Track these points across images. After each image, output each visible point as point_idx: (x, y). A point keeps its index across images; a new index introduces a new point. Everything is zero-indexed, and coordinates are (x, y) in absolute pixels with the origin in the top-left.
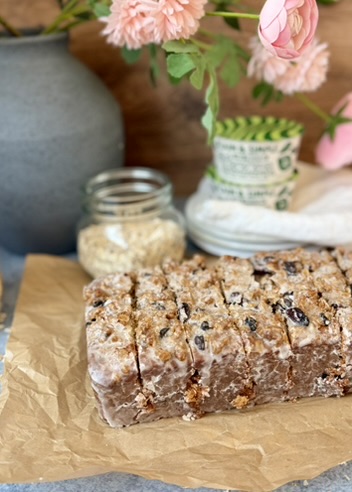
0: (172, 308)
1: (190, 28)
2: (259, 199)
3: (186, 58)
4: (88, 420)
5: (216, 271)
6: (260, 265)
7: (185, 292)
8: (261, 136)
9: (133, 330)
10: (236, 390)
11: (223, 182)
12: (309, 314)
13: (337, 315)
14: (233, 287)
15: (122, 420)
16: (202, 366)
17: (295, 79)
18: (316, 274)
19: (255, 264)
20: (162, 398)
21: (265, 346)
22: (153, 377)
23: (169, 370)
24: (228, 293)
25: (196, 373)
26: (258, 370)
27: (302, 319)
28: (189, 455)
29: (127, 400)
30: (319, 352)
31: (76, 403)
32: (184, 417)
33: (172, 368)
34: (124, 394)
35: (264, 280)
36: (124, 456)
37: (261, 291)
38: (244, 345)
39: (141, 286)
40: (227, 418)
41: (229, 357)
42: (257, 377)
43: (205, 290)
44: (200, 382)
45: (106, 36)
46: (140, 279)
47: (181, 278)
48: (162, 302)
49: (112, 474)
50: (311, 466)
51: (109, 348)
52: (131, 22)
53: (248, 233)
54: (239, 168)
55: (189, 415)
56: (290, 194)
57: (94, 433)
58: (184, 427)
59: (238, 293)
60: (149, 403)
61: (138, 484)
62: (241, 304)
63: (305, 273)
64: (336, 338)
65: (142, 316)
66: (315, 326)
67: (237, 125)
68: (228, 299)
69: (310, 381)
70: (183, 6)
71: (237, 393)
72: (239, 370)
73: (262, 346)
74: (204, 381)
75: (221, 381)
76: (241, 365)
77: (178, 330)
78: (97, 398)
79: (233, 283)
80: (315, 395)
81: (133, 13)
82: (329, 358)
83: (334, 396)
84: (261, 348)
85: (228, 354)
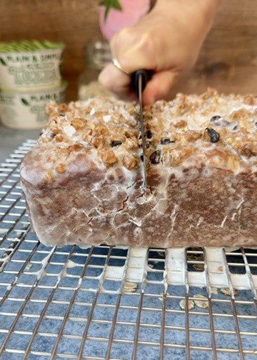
23: (112, 178)
33: (116, 177)
41: (193, 172)
59: (219, 117)
75: (182, 206)
84: (235, 166)
85: (191, 168)
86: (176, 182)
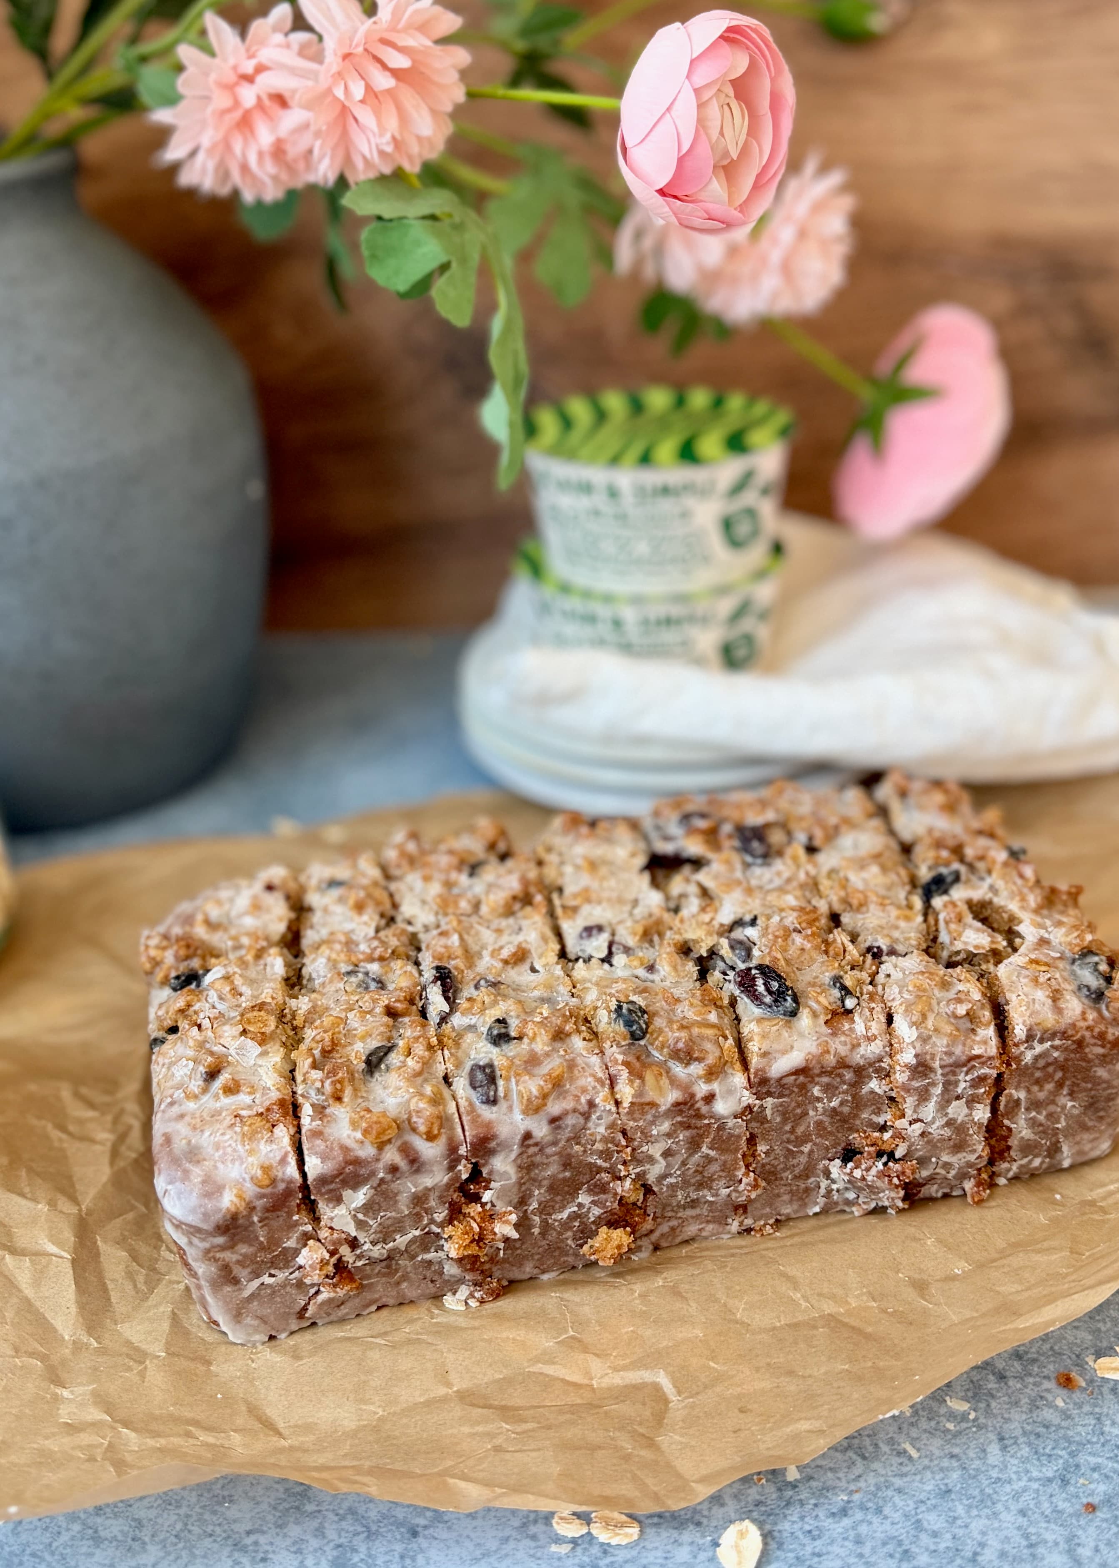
0: (404, 983)
1: (419, 139)
2: (669, 636)
3: (418, 230)
4: (166, 1325)
5: (540, 863)
6: (667, 838)
7: (444, 934)
8: (666, 450)
9: (287, 1057)
10: (596, 1211)
11: (565, 588)
12: (801, 980)
13: (880, 978)
14: (586, 909)
15: (263, 1320)
16: (492, 1152)
17: (755, 278)
18: (827, 860)
19: (653, 835)
20: (378, 1252)
21: (674, 1082)
22: (347, 1194)
23: (394, 1169)
24: (571, 928)
25: (476, 1175)
26: (656, 1150)
27: (779, 996)
28: (458, 1411)
29: (273, 1264)
30: (831, 1090)
31: (130, 1276)
32: (449, 1301)
33: (402, 1164)
34: (262, 1248)
35: (678, 884)
36: (269, 1426)
37: (667, 917)
38: (612, 1082)
39: (317, 918)
40: (572, 1296)
41: (571, 1120)
42: (653, 1173)
43: (504, 923)
44: (487, 1196)
45: (174, 168)
46: (313, 899)
47: (435, 889)
48: (374, 968)
49: (231, 1481)
50: (804, 1426)
51: (216, 1114)
52: (245, 124)
53: (643, 740)
54: (608, 547)
55: (464, 1291)
56: (763, 616)
57: (184, 1363)
58: (446, 1331)
59: (600, 928)
60: (340, 1267)
61: (310, 1507)
62: (607, 960)
63: (795, 859)
64: (875, 1048)
65: (314, 1012)
66: (815, 1015)
67: (601, 416)
68: (573, 946)
69: (808, 1172)
70: (396, 73)
71: (598, 1222)
72: (602, 1154)
73: (665, 1082)
74: (502, 1193)
75: (551, 1189)
76: (605, 1140)
77: (419, 1049)
78: (186, 1264)
79: (586, 896)
80: (825, 1211)
81: (248, 95)
82: (858, 1103)
83: (879, 1211)
84: (660, 1089)
85: (566, 1113)
86: (536, 1144)
